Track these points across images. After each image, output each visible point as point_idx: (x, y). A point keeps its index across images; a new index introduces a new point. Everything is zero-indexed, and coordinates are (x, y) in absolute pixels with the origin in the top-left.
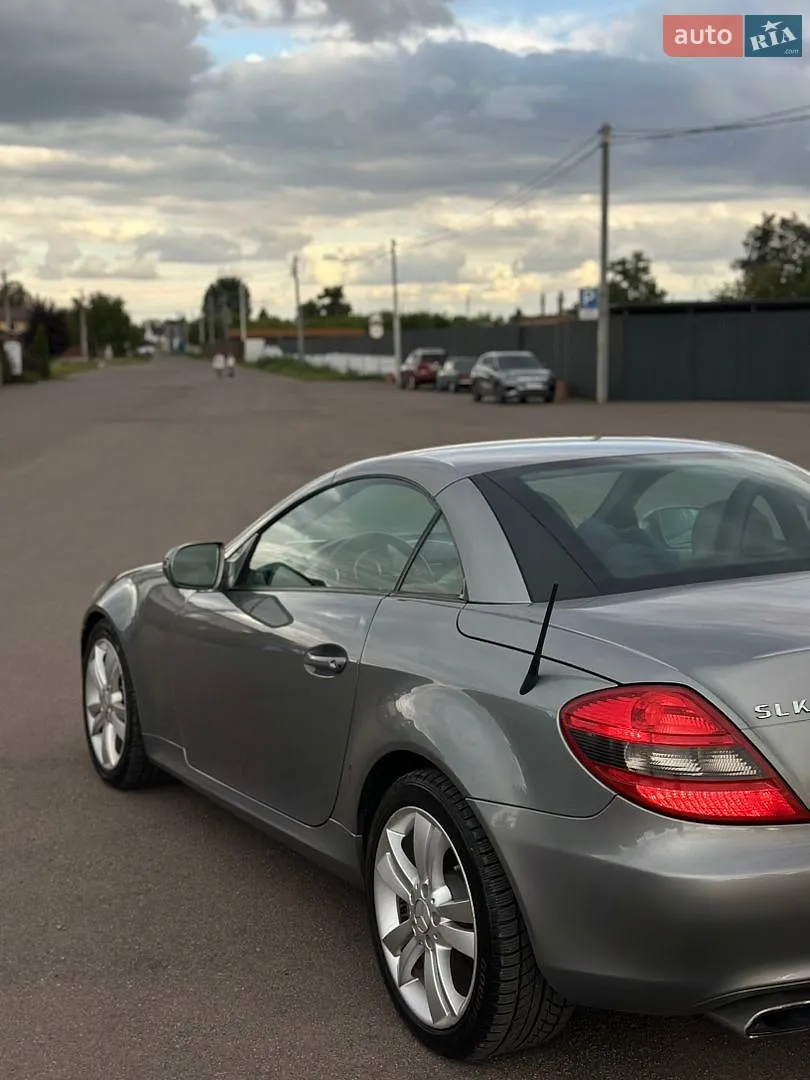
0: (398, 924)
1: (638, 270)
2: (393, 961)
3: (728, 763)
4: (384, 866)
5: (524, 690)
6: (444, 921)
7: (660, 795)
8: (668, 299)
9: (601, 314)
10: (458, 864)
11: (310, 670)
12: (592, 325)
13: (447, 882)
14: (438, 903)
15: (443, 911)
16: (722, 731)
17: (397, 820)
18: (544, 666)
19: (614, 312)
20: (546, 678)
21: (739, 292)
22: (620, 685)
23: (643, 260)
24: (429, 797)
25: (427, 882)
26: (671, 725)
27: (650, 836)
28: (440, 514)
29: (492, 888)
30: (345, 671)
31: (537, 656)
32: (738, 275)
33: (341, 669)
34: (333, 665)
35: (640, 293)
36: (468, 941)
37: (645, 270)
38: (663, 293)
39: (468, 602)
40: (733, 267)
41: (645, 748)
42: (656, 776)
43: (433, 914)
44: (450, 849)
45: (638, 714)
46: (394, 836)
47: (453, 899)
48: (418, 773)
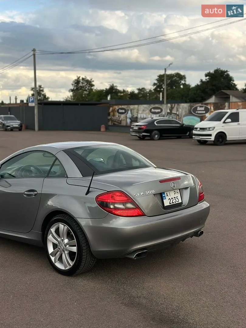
0: (53, 250)
1: (40, 90)
2: (53, 259)
3: (129, 205)
4: (50, 237)
5: (87, 194)
6: (67, 246)
7: (117, 212)
8: (50, 100)
9: (35, 104)
10: (72, 233)
11: (25, 196)
12: (33, 108)
13: (67, 238)
14: (66, 243)
15: (67, 244)
16: (128, 199)
17: (53, 227)
18: (91, 189)
19: (39, 104)
20: (91, 192)
21: (71, 99)
22: (108, 191)
23: (42, 88)
24: (63, 220)
25: (63, 239)
26: (118, 198)
27: (114, 220)
28: (57, 159)
29: (80, 236)
30: (37, 195)
31: (89, 187)
32: (71, 93)
33: (35, 195)
34: (34, 194)
35: (41, 98)
36: (75, 249)
37: (43, 91)
38: (48, 98)
39: (68, 178)
40: (69, 91)
41: (114, 203)
42: (116, 209)
43: (65, 245)
44: (69, 230)
45: (112, 197)
46: (53, 230)
47: (69, 241)
48: (59, 215)
